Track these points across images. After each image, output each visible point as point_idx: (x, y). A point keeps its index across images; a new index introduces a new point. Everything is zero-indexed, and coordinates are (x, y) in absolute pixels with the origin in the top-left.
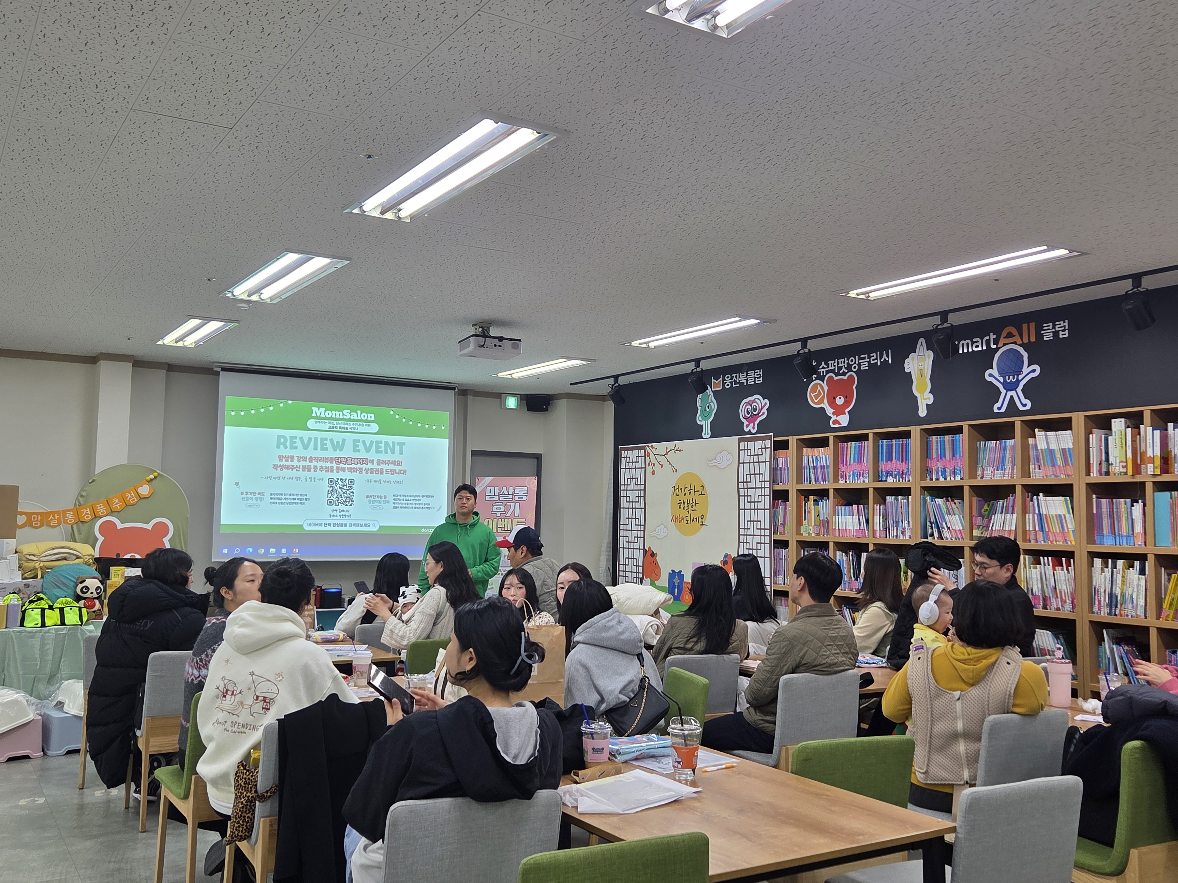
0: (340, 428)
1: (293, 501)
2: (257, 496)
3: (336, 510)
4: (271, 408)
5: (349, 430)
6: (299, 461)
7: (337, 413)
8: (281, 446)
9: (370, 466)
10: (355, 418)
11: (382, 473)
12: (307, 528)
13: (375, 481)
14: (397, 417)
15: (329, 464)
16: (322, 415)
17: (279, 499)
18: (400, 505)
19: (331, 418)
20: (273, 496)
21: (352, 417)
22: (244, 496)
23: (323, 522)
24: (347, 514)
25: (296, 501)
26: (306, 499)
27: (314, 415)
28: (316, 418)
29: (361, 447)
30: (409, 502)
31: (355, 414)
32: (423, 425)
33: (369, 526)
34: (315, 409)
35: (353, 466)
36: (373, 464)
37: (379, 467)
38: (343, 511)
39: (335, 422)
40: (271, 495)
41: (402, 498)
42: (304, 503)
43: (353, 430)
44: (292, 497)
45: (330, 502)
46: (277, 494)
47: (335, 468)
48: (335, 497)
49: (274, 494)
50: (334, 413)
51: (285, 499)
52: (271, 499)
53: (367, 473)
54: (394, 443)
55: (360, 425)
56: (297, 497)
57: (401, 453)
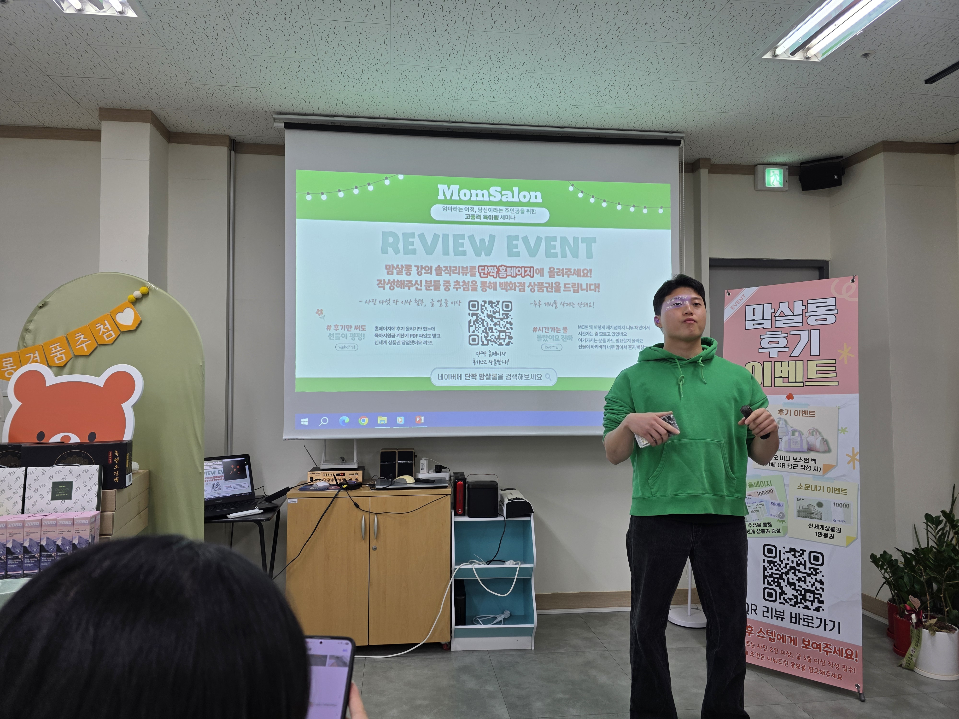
0: (485, 217)
1: (412, 339)
2: (353, 331)
3: (484, 353)
4: (370, 188)
5: (500, 220)
6: (419, 273)
7: (479, 192)
8: (390, 250)
9: (537, 278)
10: (510, 199)
11: (558, 290)
12: (438, 383)
13: (547, 304)
14: (580, 195)
15: (468, 278)
16: (455, 197)
17: (389, 336)
18: (591, 343)
19: (469, 202)
20: (379, 332)
21: (504, 199)
22: (332, 331)
23: (463, 372)
24: (502, 358)
25: (418, 339)
26: (434, 336)
27: (441, 197)
28: (445, 201)
29: (521, 247)
30: (606, 338)
31: (509, 193)
32: (626, 206)
33: (540, 379)
34: (442, 187)
35: (509, 279)
36: (542, 275)
37: (553, 280)
38: (495, 354)
39: (476, 208)
40: (377, 328)
41: (594, 331)
42: (430, 343)
43: (506, 221)
44: (411, 332)
45: (474, 340)
46: (386, 329)
47: (479, 284)
48: (481, 331)
49: (381, 329)
50: (474, 192)
51: (399, 335)
52: (377, 335)
53: (533, 291)
54: (576, 239)
55: (517, 212)
56: (419, 333)
57: (589, 255)
